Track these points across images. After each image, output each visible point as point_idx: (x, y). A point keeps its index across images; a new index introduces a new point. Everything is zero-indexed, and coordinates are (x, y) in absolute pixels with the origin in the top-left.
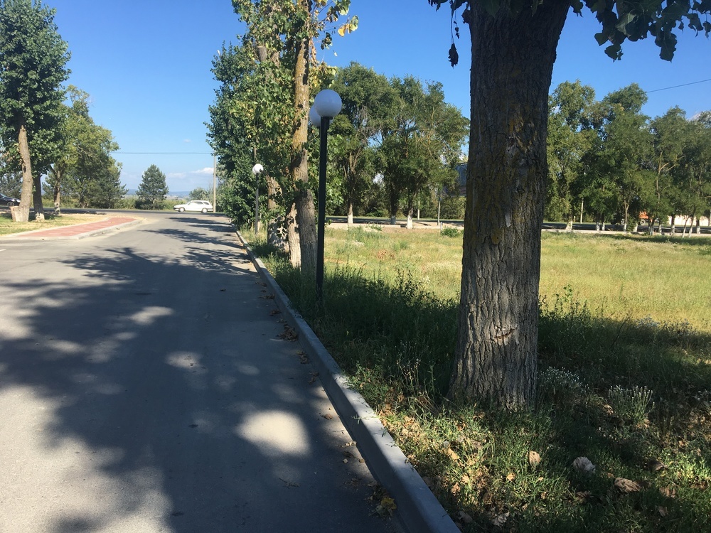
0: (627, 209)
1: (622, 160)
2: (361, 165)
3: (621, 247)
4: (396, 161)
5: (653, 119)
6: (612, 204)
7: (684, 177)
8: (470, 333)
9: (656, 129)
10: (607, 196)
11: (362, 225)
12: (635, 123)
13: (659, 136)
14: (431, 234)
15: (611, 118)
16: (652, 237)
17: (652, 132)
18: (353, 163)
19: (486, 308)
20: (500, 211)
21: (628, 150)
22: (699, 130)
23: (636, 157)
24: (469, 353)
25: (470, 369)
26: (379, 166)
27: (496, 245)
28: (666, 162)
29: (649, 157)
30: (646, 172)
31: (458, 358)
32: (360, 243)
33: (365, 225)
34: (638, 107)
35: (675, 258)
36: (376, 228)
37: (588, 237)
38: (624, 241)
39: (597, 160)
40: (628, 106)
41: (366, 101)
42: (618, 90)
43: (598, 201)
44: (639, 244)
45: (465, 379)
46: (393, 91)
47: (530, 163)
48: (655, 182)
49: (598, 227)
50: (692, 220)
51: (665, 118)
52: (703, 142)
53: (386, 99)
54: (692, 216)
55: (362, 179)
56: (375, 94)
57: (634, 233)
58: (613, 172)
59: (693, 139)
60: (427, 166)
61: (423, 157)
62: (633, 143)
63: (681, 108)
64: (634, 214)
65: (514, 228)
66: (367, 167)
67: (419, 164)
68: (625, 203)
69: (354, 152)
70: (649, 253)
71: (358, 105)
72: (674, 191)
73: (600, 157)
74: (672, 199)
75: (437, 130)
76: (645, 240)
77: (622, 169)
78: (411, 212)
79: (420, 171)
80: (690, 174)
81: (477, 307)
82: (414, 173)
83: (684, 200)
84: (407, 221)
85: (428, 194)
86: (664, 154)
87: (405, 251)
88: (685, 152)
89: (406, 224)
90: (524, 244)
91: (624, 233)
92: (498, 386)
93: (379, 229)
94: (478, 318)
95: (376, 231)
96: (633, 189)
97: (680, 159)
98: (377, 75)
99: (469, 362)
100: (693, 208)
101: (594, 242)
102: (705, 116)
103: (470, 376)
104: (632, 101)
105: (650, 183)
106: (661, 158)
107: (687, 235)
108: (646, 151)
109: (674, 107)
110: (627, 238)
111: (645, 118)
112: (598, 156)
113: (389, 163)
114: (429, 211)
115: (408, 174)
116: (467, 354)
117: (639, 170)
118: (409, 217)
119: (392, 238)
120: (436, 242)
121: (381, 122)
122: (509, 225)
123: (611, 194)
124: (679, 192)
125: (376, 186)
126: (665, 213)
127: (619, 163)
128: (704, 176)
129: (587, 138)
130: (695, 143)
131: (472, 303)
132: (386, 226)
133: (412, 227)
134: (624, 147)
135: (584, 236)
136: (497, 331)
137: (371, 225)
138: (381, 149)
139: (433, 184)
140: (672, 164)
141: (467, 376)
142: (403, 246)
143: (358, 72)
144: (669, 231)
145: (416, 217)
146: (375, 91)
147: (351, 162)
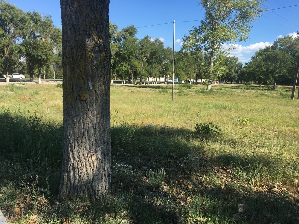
0: (132, 75)
1: (130, 55)
2: (11, 53)
3: (132, 90)
4: (31, 52)
5: (140, 40)
6: (127, 73)
7: (151, 63)
8: (71, 156)
9: (141, 44)
10: (125, 70)
11: (14, 83)
12: (134, 41)
13: (142, 46)
14: (51, 86)
15: (125, 38)
16: (142, 86)
17: (140, 45)
18: (7, 52)
19: (80, 140)
20: (85, 79)
21: (132, 52)
22: (155, 45)
23: (135, 55)
24: (71, 168)
25: (72, 178)
26: (22, 53)
27: (84, 101)
28: (145, 57)
29: (139, 54)
30: (138, 61)
31: (64, 172)
32: (12, 92)
33: (16, 82)
34: (134, 34)
35: (151, 94)
36: (22, 84)
37: (119, 86)
38: (132, 88)
39: (121, 55)
40: (131, 34)
41: (12, 20)
42: (126, 27)
43: (122, 72)
44: (138, 89)
45: (69, 185)
46: (27, 17)
47: (101, 50)
48: (142, 65)
49: (122, 82)
50: (155, 79)
51: (144, 40)
52: (157, 50)
53: (23, 20)
54: (154, 78)
55: (13, 60)
56: (17, 17)
57: (135, 84)
58: (127, 60)
59: (154, 48)
60: (47, 55)
61: (45, 50)
62: (134, 49)
63: (149, 36)
64: (135, 77)
65: (95, 90)
66: (15, 54)
67: (43, 53)
68: (132, 73)
69: (7, 46)
70: (142, 92)
71: (7, 22)
72: (148, 68)
73: (122, 54)
74: (148, 71)
75: (51, 38)
76: (140, 87)
77: (130, 59)
78: (40, 76)
79: (44, 57)
80: (153, 62)
81: (74, 140)
82: (40, 57)
83: (152, 72)
84: (38, 80)
85: (48, 67)
86: (144, 54)
87: (37, 96)
88: (151, 53)
89: (38, 82)
90: (101, 99)
91: (132, 85)
92: (90, 186)
93: (24, 85)
94: (76, 146)
95: (22, 85)
96: (134, 67)
97: (150, 56)
98: (17, 8)
99: (72, 174)
100: (155, 75)
101: (122, 88)
102: (157, 40)
103: (72, 183)
104: (132, 32)
105: (140, 65)
106: (143, 55)
107: (153, 85)
108: (138, 52)
109: (147, 36)
110: (134, 86)
111: (137, 39)
112: (121, 54)
113: (27, 52)
114: (50, 75)
115: (37, 58)
116: (70, 170)
117: (136, 60)
118: (40, 78)
119: (31, 89)
120: (54, 90)
121: (21, 32)
122: (91, 88)
123: (126, 69)
124: (150, 68)
125: (21, 64)
126: (146, 76)
127: (129, 56)
128: (158, 63)
129: (116, 46)
130: (154, 50)
131: (71, 137)
132: (28, 83)
133: (41, 83)
134: (130, 50)
135: (118, 86)
136: (88, 153)
137: (19, 82)
138: (22, 45)
139: (51, 63)
140: (147, 58)
141: (71, 183)
142: (36, 93)
143: (6, 5)
144: (147, 83)
145: (44, 78)
146: (17, 16)
147: (6, 51)
